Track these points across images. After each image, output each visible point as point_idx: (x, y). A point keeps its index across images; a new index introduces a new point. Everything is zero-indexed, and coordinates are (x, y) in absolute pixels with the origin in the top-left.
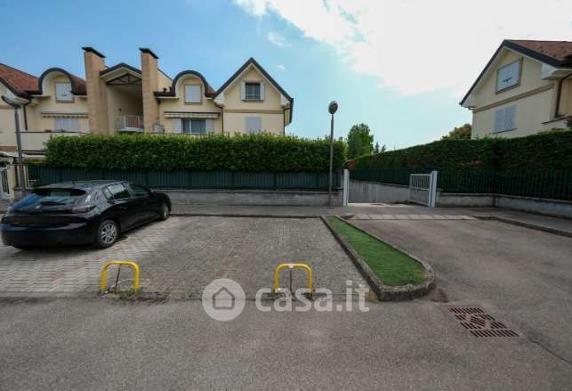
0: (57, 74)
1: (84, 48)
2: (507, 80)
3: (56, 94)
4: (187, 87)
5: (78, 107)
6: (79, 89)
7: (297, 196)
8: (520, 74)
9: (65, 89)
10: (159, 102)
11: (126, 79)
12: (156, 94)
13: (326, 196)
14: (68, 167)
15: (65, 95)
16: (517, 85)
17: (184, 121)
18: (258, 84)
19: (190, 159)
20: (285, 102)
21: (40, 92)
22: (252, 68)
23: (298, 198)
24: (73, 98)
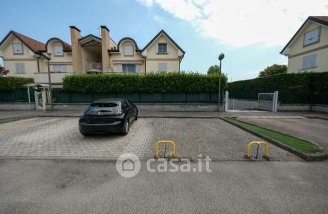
0: (55, 41)
1: (70, 27)
2: (311, 39)
3: (54, 52)
4: (125, 47)
5: (66, 59)
6: (67, 49)
7: (199, 106)
8: (319, 36)
9: (59, 49)
10: (110, 55)
11: (92, 43)
12: (109, 51)
13: (217, 106)
14: (75, 92)
15: (59, 52)
16: (318, 42)
17: (124, 65)
18: (165, 45)
19: (141, 87)
20: (180, 54)
21: (46, 51)
22: (162, 36)
23: (200, 107)
24: (63, 54)
